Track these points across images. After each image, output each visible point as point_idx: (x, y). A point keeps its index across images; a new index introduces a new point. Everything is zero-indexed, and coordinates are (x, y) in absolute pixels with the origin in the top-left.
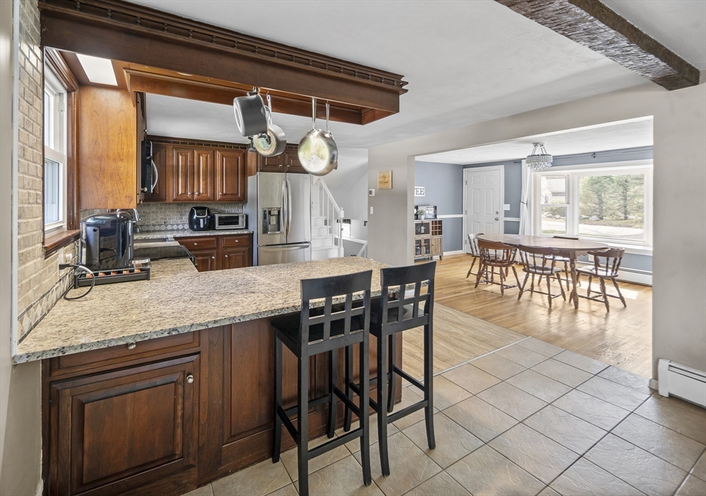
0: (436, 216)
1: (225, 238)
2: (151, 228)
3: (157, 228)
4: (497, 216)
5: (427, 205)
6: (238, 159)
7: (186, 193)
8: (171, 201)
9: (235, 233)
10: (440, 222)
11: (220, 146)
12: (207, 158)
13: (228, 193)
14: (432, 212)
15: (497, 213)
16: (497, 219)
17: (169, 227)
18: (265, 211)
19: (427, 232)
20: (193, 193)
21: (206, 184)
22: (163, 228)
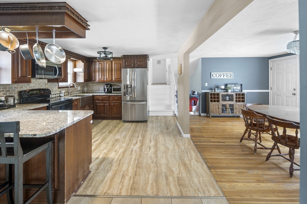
0: (242, 90)
1: (112, 97)
2: (94, 91)
3: (96, 91)
4: (295, 92)
5: (235, 84)
6: (121, 64)
7: (102, 78)
8: (97, 81)
9: (116, 95)
10: (243, 94)
11: (117, 59)
12: (109, 64)
13: (117, 78)
14: (239, 88)
15: (295, 90)
16: (294, 94)
17: (100, 91)
18: (125, 86)
19: (231, 99)
20: (104, 78)
21: (109, 75)
22: (98, 91)
